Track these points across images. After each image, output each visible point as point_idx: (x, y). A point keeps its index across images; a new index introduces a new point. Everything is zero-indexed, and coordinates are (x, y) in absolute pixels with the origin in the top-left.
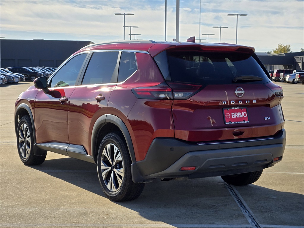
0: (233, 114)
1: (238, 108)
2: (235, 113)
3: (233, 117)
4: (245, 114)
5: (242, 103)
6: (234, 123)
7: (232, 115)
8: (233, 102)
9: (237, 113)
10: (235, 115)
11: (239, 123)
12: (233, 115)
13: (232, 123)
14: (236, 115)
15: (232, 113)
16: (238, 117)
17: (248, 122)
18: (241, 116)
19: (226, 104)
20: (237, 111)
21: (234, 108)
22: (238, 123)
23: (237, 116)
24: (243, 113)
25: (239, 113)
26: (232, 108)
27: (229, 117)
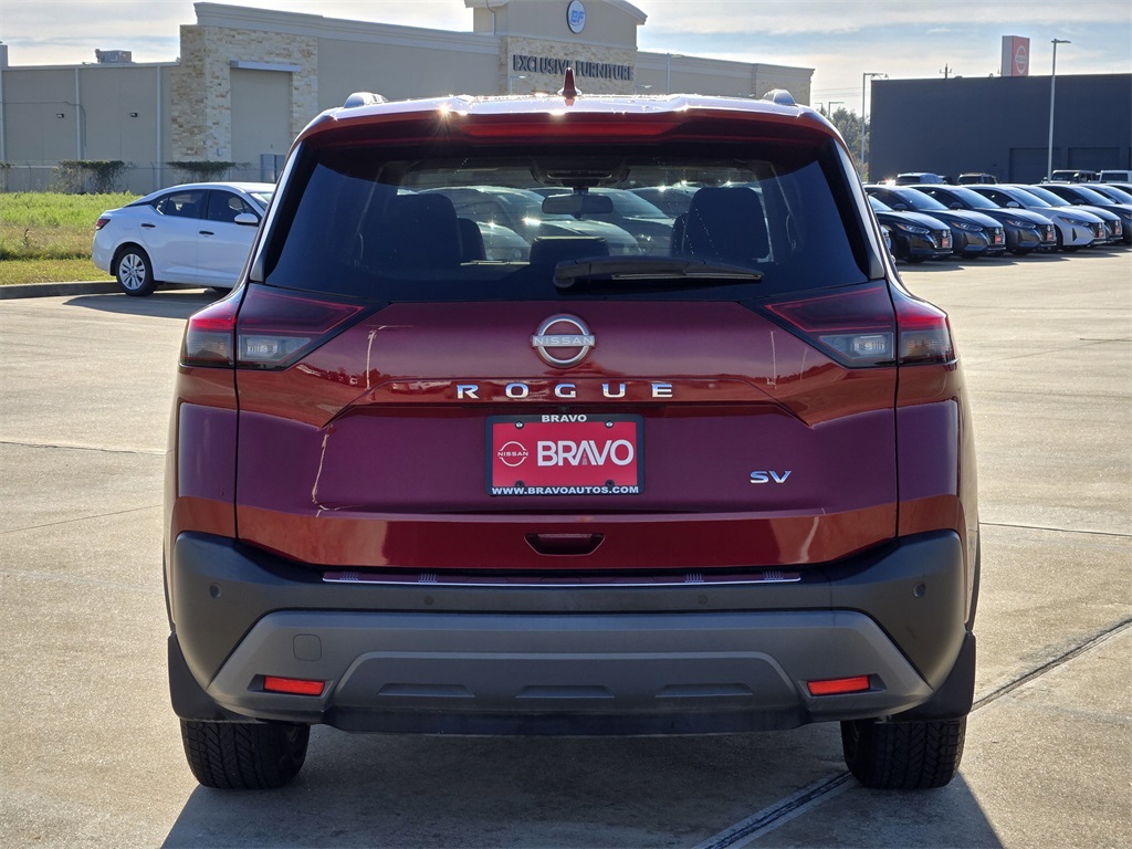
0: (547, 448)
1: (582, 418)
2: (561, 444)
3: (541, 463)
4: (622, 452)
5: (573, 394)
6: (540, 490)
7: (541, 453)
8: (517, 391)
9: (572, 444)
11: (572, 490)
12: (547, 453)
13: (531, 491)
14: (562, 455)
15: (541, 444)
16: (575, 463)
17: (636, 490)
19: (474, 396)
20: (576, 434)
21: (555, 418)
22: (564, 490)
23: (569, 456)
24: (611, 447)
26: (545, 418)
27: (518, 459)
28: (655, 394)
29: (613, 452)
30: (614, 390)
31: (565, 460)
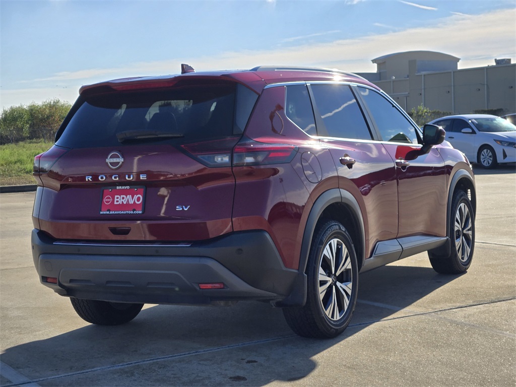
0: (118, 198)
1: (128, 187)
2: (122, 196)
3: (115, 203)
4: (138, 199)
6: (113, 212)
7: (116, 200)
8: (102, 178)
9: (125, 196)
10: (119, 200)
11: (123, 212)
12: (117, 200)
13: (111, 213)
14: (122, 200)
15: (116, 196)
16: (125, 203)
17: (141, 212)
18: (131, 202)
19: (91, 180)
20: (125, 193)
21: (120, 187)
22: (120, 212)
23: (123, 200)
24: (136, 197)
25: (129, 197)
26: (118, 188)
27: (109, 202)
28: (141, 178)
29: (135, 199)
30: (129, 177)
31: (122, 202)
